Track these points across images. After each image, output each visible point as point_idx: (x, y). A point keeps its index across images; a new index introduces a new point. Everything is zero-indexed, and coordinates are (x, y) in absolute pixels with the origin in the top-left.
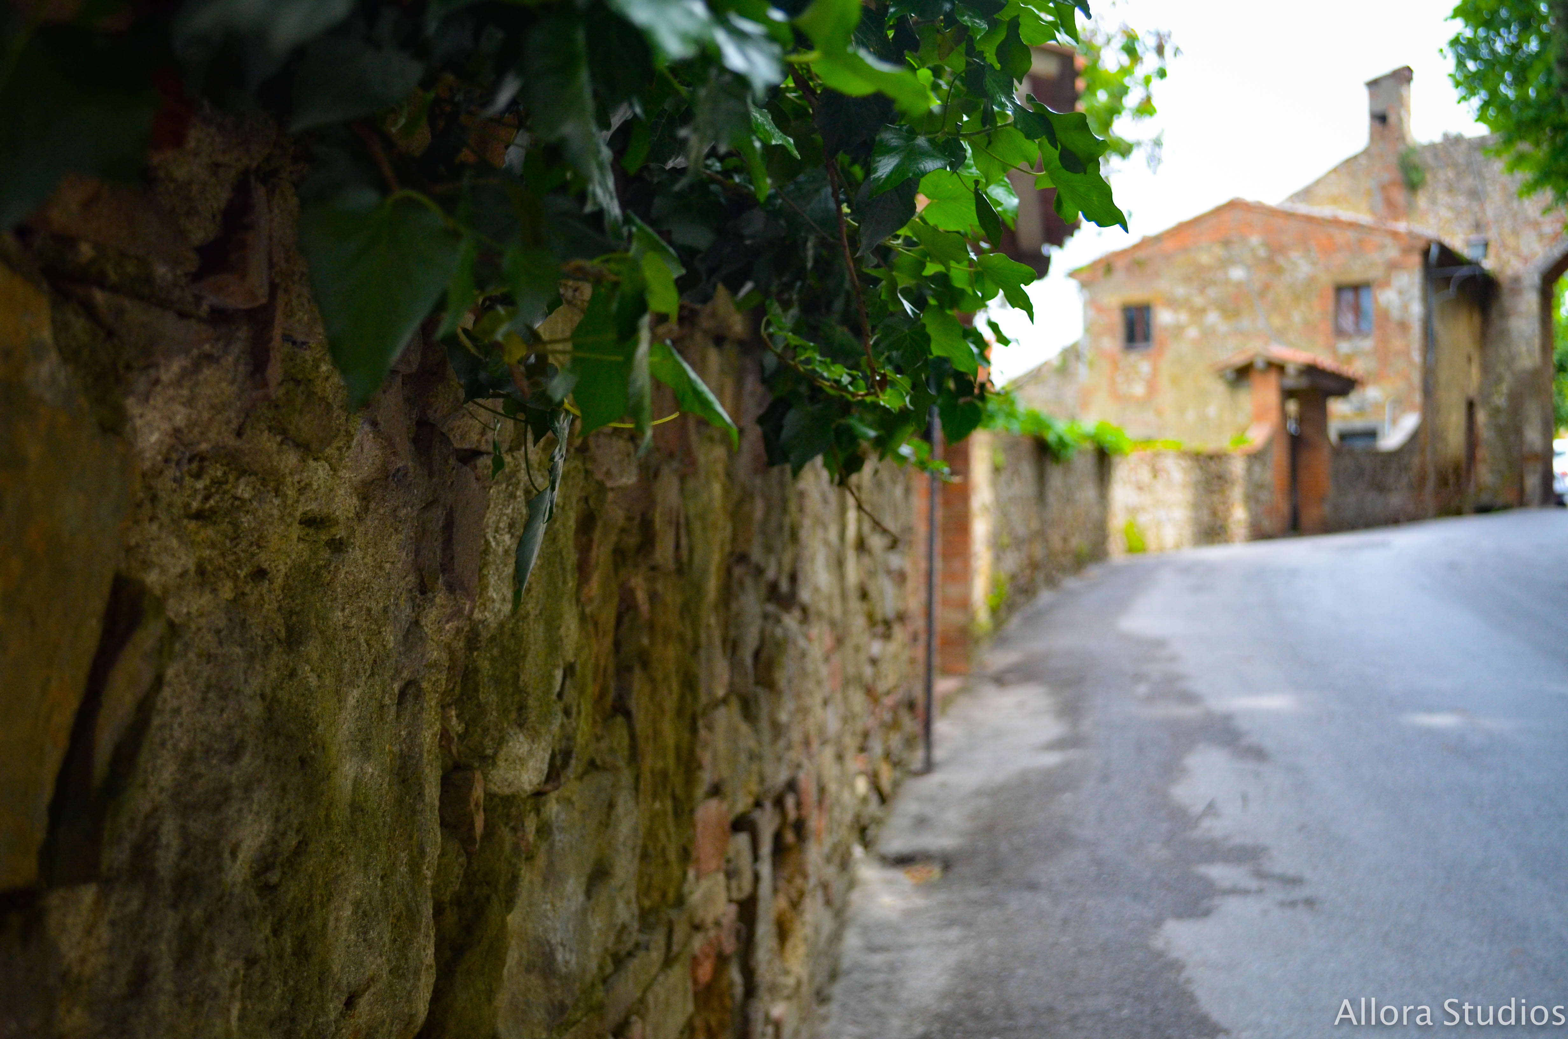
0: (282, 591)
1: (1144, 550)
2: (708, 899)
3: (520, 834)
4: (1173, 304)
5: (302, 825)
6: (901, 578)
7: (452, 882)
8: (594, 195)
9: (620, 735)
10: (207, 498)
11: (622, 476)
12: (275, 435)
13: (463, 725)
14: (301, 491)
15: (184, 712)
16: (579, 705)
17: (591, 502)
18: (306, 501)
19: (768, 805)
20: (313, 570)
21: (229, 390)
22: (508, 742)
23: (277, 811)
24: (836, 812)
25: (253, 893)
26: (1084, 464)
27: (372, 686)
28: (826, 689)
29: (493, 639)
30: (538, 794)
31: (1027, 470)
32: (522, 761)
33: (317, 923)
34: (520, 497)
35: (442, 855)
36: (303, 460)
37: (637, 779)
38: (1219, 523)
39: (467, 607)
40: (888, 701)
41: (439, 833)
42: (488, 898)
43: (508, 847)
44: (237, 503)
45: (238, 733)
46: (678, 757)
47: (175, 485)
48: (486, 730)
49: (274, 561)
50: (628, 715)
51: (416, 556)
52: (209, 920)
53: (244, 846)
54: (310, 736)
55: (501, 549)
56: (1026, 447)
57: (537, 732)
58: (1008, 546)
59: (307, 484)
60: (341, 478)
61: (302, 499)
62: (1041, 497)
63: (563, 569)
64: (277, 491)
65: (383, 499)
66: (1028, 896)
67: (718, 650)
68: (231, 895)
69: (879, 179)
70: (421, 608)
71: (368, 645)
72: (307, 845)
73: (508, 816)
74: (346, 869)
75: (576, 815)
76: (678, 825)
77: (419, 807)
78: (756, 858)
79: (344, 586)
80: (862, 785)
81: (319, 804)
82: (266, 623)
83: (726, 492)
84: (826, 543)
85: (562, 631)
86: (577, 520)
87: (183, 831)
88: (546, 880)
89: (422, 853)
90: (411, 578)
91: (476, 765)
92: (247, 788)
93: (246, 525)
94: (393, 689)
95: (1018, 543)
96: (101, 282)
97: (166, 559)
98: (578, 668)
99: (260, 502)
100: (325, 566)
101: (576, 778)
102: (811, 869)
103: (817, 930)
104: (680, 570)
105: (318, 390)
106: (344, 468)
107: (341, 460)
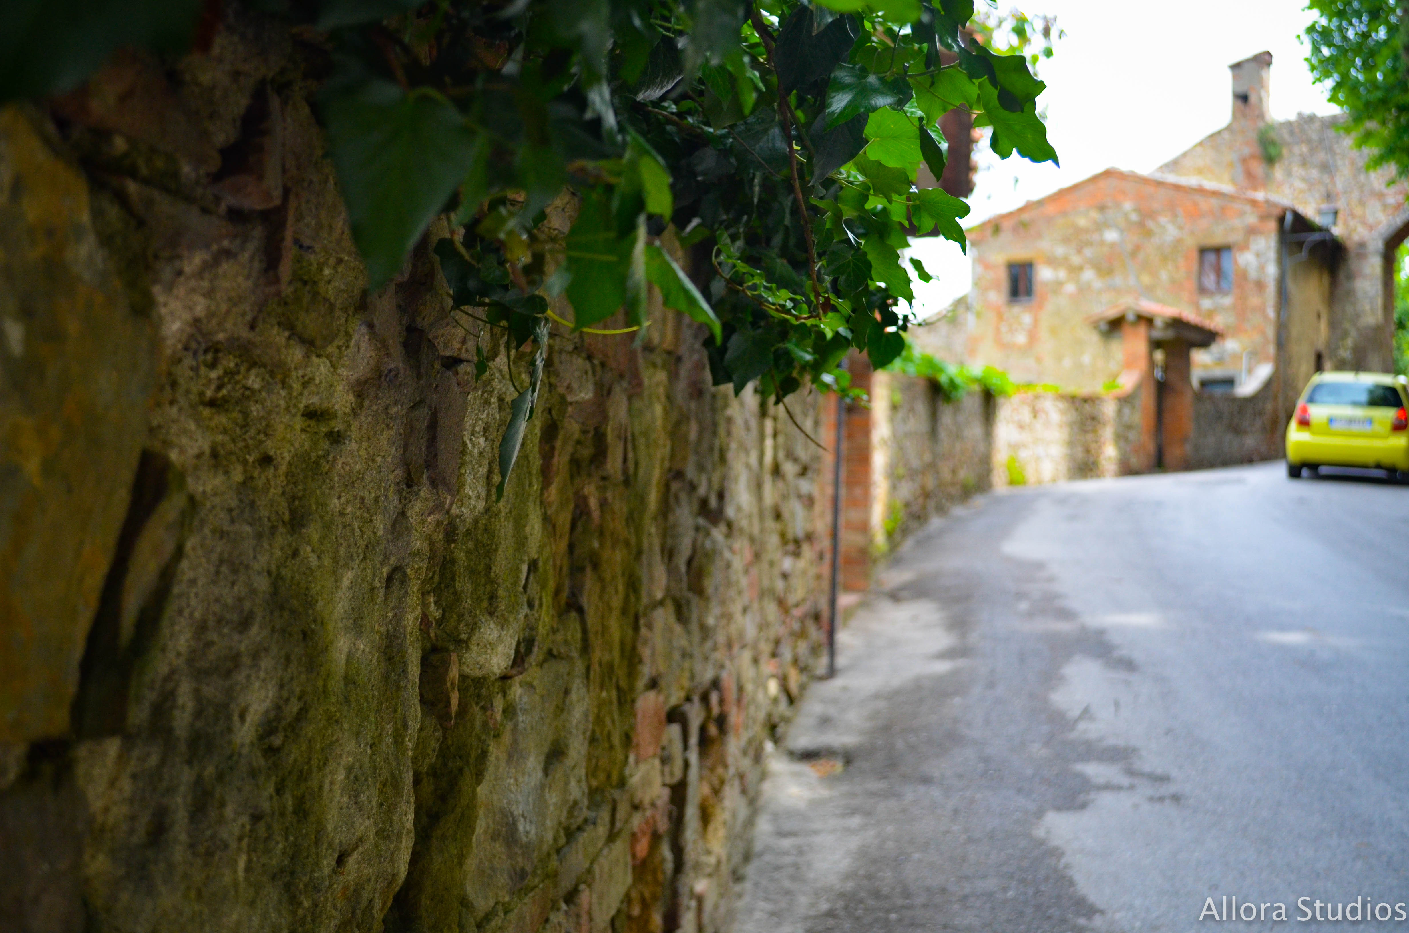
0: (286, 477)
1: (1024, 483)
2: (646, 782)
3: (489, 713)
4: (1052, 262)
5: (303, 693)
6: (810, 502)
7: (428, 755)
8: (594, 103)
9: (573, 630)
10: (219, 388)
11: (580, 392)
12: (284, 330)
13: (440, 611)
14: (305, 385)
15: (200, 583)
16: (541, 599)
17: (553, 412)
18: (309, 394)
19: (696, 699)
20: (313, 459)
21: (245, 284)
22: (480, 628)
23: (282, 679)
24: (752, 709)
25: (259, 754)
26: (972, 404)
27: (364, 569)
28: (745, 598)
29: (468, 533)
30: (505, 678)
31: (921, 408)
32: (493, 646)
33: (314, 784)
34: (494, 403)
35: (421, 729)
36: (307, 356)
37: (588, 669)
38: (1091, 459)
39: (448, 502)
40: (797, 612)
41: (419, 709)
42: (461, 770)
43: (478, 724)
44: (247, 393)
45: (247, 605)
46: (622, 651)
47: (191, 374)
48: (461, 616)
49: (280, 449)
50: (581, 610)
51: (404, 451)
52: (220, 777)
53: (252, 710)
54: (310, 612)
55: (476, 451)
56: (921, 387)
57: (506, 620)
58: (903, 477)
59: (310, 379)
60: (339, 375)
61: (306, 392)
62: (933, 432)
63: (530, 473)
64: (283, 383)
65: (376, 397)
66: (922, 789)
67: (657, 558)
68: (240, 755)
69: (833, 112)
70: (407, 500)
71: (361, 531)
72: (307, 712)
73: (479, 696)
74: (341, 736)
75: (537, 698)
76: (621, 713)
77: (403, 683)
78: (686, 747)
79: (340, 476)
80: (773, 687)
81: (318, 674)
82: (272, 506)
83: (666, 412)
84: (748, 466)
85: (528, 529)
86: (541, 429)
87: (197, 692)
88: (510, 756)
89: (405, 726)
90: (399, 472)
91: (452, 648)
92: (255, 657)
93: (255, 414)
94: (382, 573)
95: (912, 474)
96: (133, 173)
97: (184, 441)
98: (540, 564)
99: (268, 393)
100: (324, 456)
101: (537, 665)
102: (730, 760)
103: (734, 815)
104: (627, 481)
105: (322, 291)
106: (343, 366)
107: (340, 358)
